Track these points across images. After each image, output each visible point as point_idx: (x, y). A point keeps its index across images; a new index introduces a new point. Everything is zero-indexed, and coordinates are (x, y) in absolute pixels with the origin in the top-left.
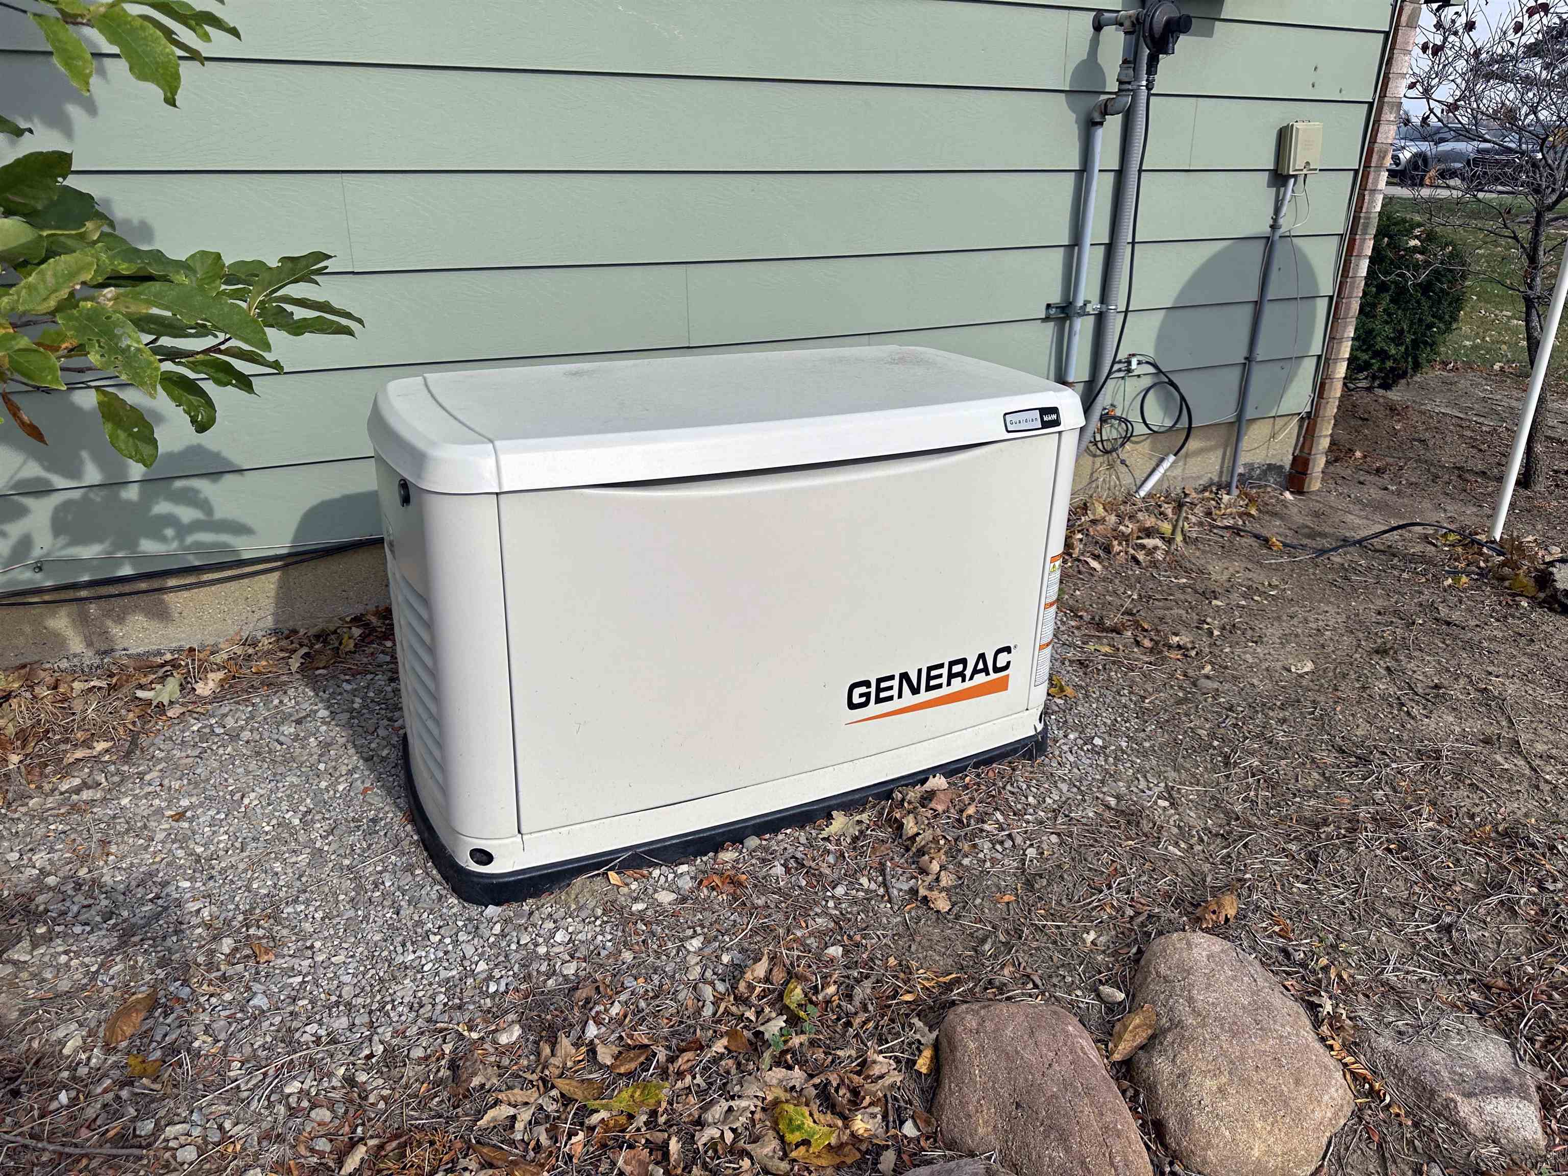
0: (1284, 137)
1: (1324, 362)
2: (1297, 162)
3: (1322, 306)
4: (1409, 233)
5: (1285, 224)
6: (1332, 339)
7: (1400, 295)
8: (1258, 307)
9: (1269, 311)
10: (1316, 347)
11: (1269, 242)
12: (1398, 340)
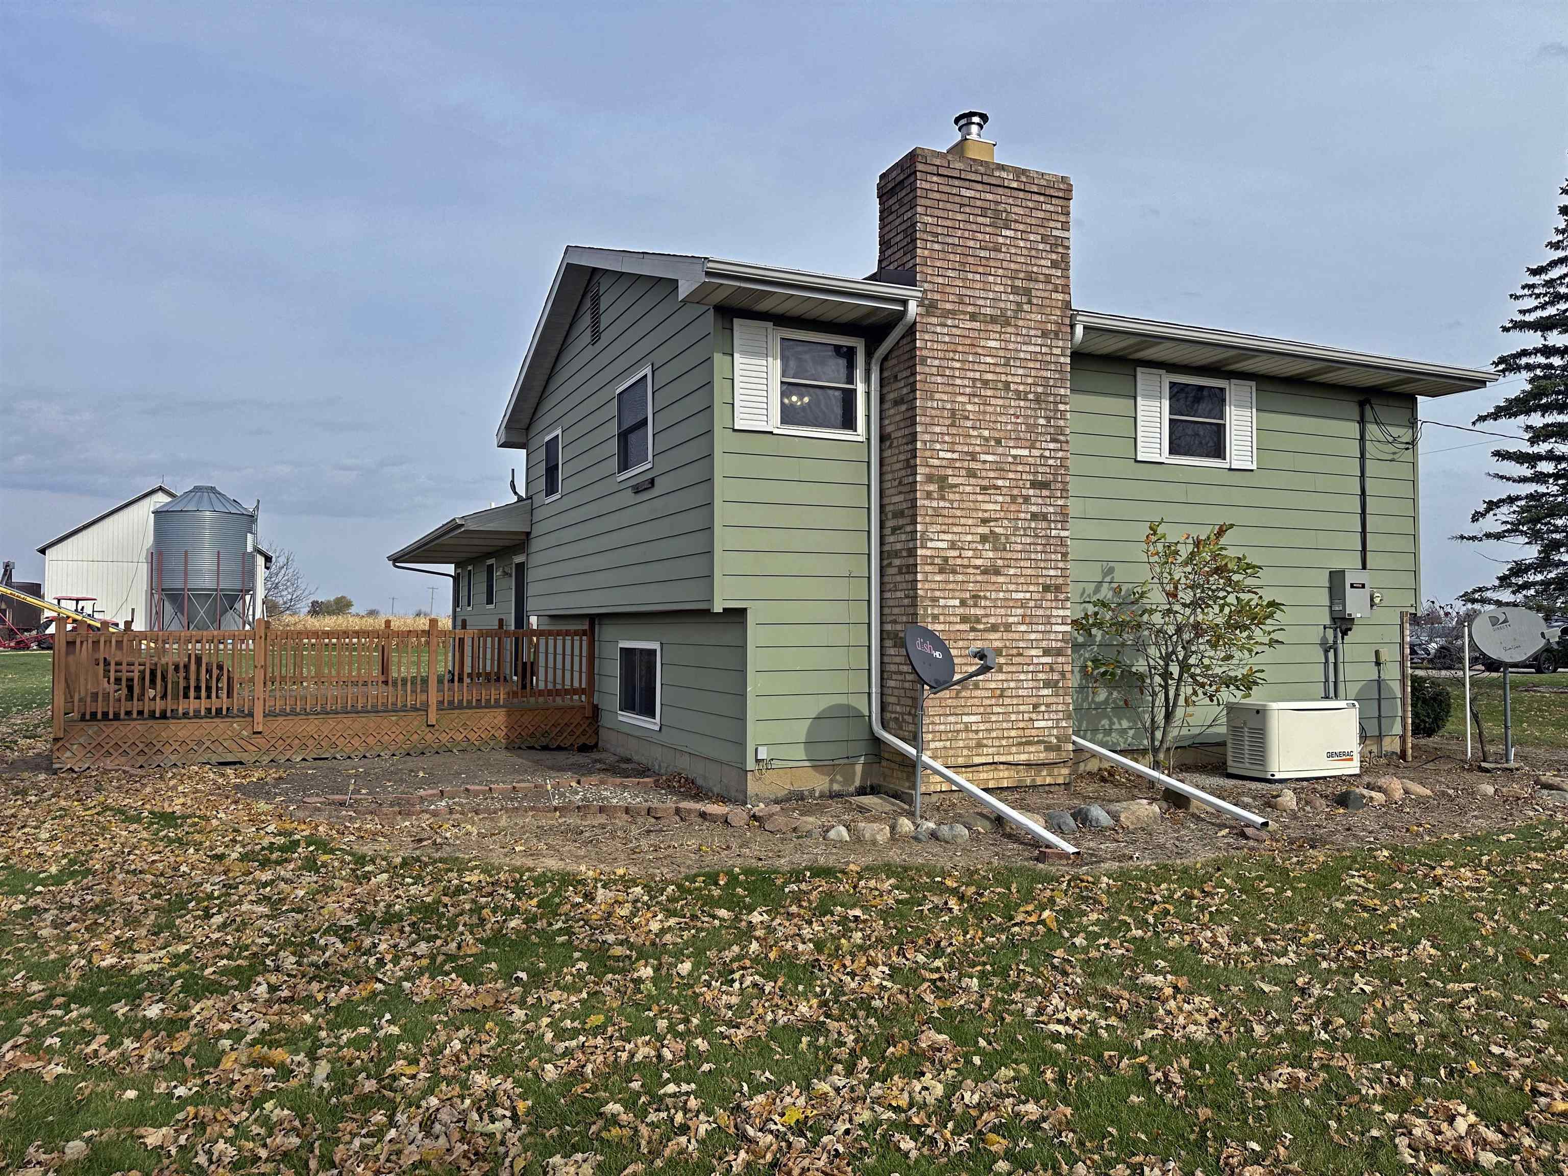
0: (1377, 653)
1: (1404, 719)
2: (1382, 660)
3: (1399, 701)
4: (1425, 682)
5: (1382, 677)
6: (1404, 711)
7: (1425, 701)
8: (1379, 700)
9: (1382, 702)
10: (1400, 714)
11: (1379, 682)
12: (1428, 716)
